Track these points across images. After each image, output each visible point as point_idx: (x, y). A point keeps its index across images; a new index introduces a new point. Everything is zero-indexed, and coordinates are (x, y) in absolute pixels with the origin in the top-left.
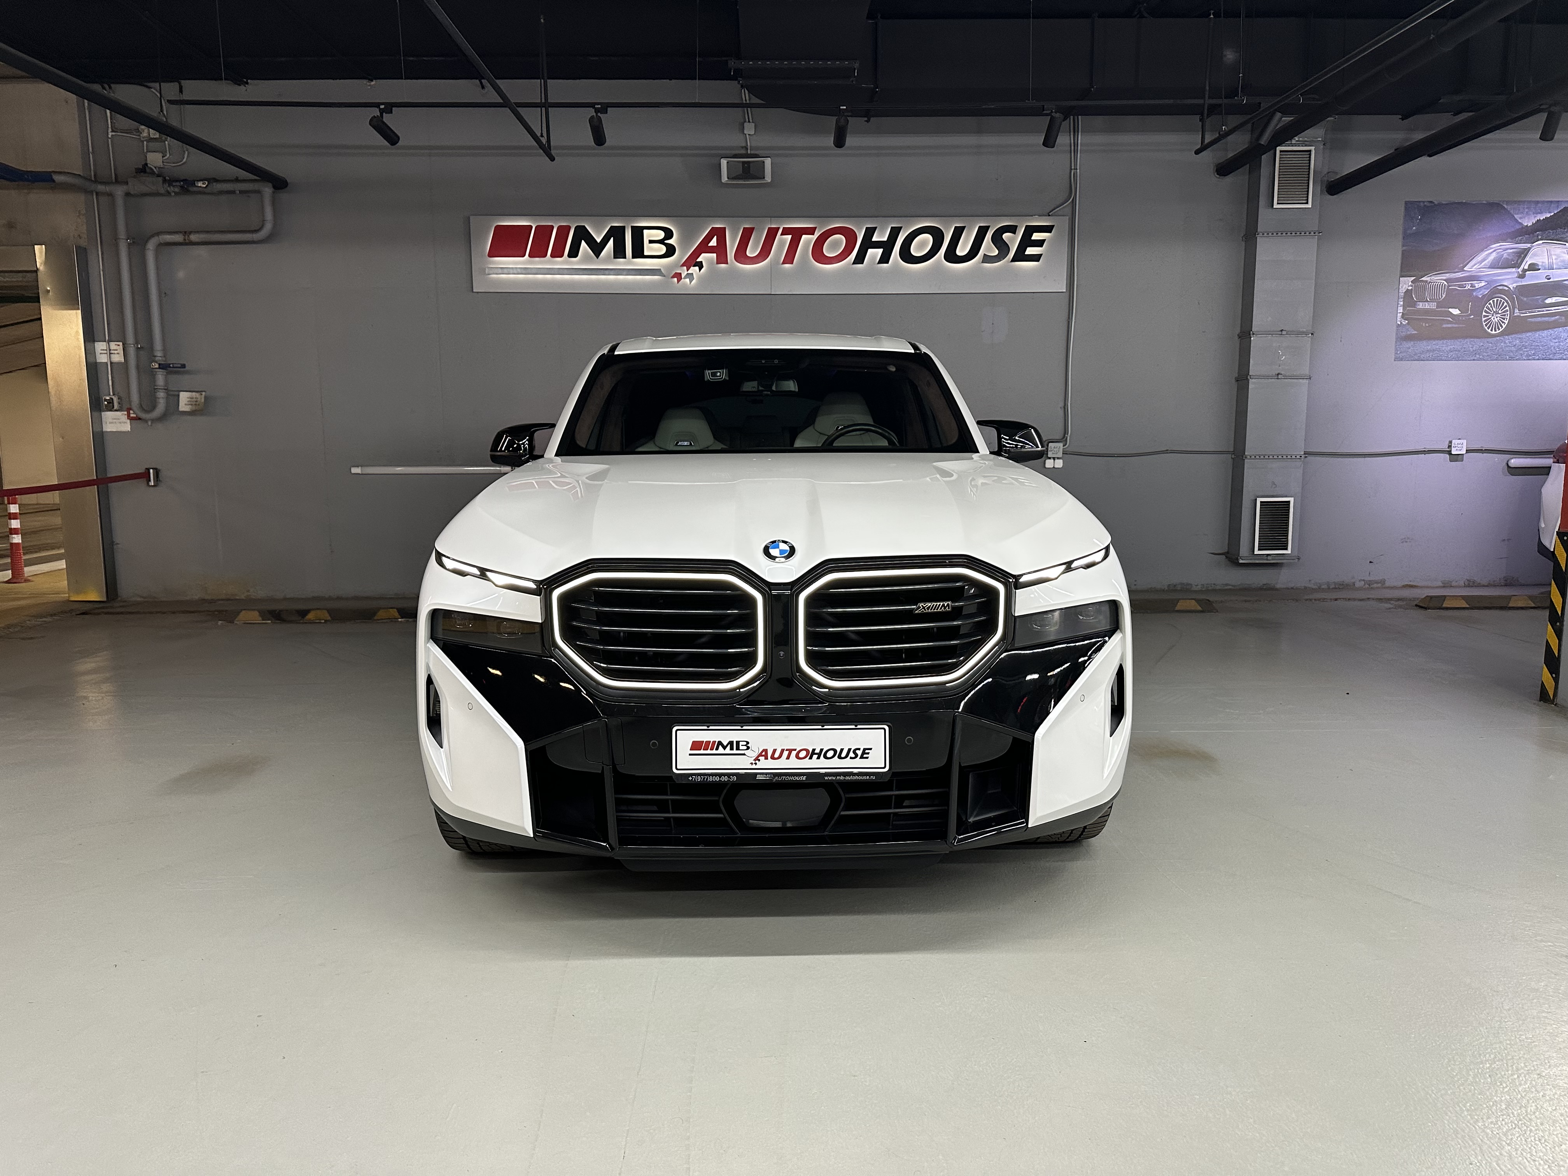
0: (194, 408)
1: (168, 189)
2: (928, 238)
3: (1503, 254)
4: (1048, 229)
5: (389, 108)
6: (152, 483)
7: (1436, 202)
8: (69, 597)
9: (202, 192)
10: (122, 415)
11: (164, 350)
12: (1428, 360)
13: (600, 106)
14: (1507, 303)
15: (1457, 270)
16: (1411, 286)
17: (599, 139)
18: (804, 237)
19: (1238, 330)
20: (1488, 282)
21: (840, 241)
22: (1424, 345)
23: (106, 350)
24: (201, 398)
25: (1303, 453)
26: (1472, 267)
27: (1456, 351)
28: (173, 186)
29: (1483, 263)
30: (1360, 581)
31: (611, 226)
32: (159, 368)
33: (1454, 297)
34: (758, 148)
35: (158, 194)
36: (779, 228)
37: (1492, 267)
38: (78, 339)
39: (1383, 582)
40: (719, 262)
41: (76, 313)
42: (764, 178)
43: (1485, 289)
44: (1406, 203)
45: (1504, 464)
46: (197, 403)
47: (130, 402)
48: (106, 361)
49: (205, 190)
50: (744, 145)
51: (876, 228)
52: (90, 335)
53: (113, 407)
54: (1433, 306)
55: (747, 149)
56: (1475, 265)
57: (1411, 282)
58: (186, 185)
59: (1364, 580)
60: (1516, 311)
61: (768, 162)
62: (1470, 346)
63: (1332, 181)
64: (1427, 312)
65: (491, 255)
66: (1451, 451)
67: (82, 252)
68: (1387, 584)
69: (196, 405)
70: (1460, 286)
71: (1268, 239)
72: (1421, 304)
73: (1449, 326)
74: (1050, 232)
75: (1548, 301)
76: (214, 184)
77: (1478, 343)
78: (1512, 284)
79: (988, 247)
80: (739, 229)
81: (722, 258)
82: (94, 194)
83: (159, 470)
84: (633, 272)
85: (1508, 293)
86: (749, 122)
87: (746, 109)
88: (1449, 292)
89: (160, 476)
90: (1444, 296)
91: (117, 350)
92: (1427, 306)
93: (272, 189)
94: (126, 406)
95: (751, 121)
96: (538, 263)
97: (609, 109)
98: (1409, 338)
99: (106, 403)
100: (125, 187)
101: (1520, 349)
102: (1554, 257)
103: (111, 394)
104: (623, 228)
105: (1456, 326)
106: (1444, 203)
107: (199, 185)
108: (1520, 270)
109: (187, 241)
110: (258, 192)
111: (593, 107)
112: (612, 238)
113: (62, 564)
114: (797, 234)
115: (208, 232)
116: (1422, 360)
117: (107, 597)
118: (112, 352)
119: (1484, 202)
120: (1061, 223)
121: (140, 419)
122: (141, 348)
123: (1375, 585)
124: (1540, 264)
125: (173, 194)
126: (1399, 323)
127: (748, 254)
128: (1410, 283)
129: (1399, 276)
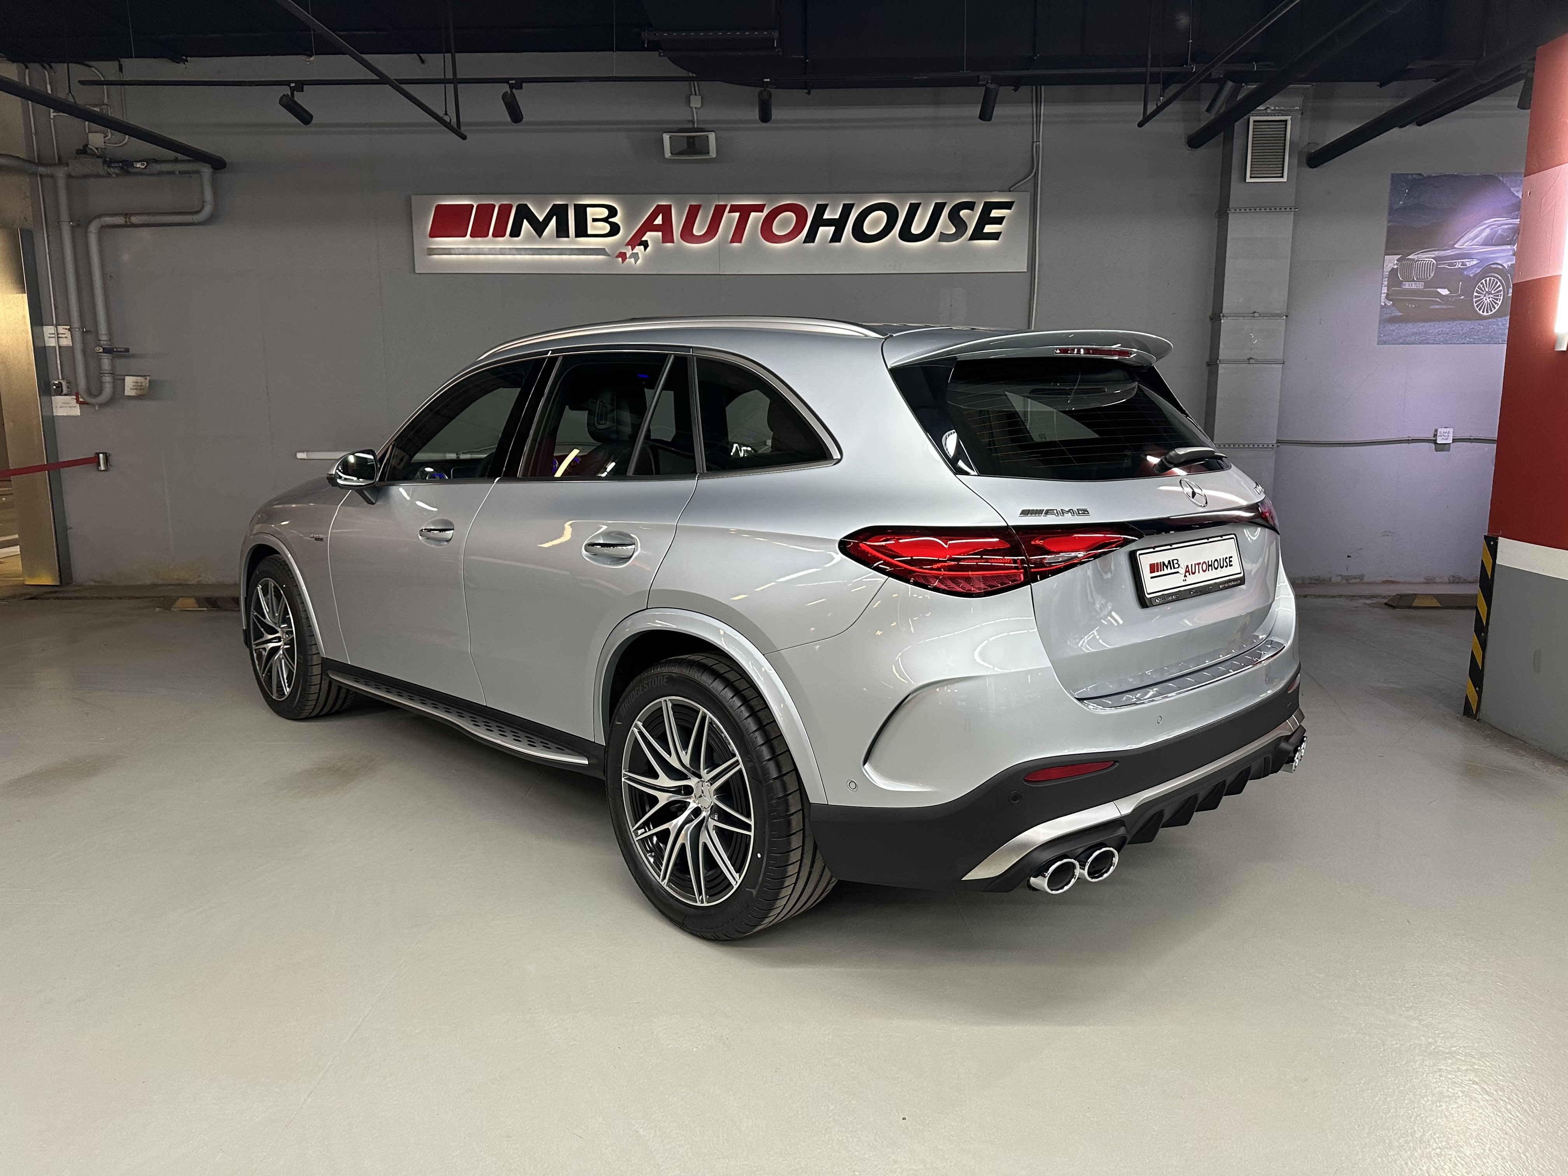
0: (139, 392)
1: (109, 170)
2: (882, 215)
3: (1498, 230)
4: (1007, 206)
5: (300, 85)
6: (102, 468)
7: (1425, 175)
8: (24, 581)
9: (140, 173)
10: (71, 399)
11: (110, 333)
12: (1416, 344)
13: (514, 82)
14: (1500, 281)
15: (1446, 248)
16: (1397, 264)
17: (516, 115)
18: (753, 214)
19: (1209, 313)
20: (1481, 261)
21: (791, 218)
22: (1410, 328)
23: (54, 334)
24: (146, 383)
25: (1275, 442)
26: (1464, 244)
27: (1444, 334)
28: (113, 167)
29: (1475, 240)
30: (1337, 576)
31: (554, 205)
32: (104, 352)
33: (1442, 277)
34: (705, 122)
35: (98, 176)
36: (726, 206)
37: (1486, 243)
38: (25, 323)
39: (1361, 577)
40: (664, 241)
41: (23, 297)
42: (709, 153)
43: (1476, 267)
44: (1393, 176)
46: (142, 388)
47: (77, 386)
48: (55, 345)
49: (145, 170)
50: (690, 118)
51: (827, 205)
52: (37, 319)
53: (62, 391)
54: (1420, 286)
55: (694, 123)
56: (1466, 242)
57: (1397, 260)
58: (125, 166)
59: (1341, 575)
61: (712, 136)
62: (1460, 328)
63: (1312, 153)
64: (1414, 292)
65: (432, 235)
66: (1436, 440)
67: (28, 236)
68: (1366, 579)
69: (141, 389)
70: (1450, 265)
71: (1238, 215)
72: (1407, 283)
73: (1438, 307)
74: (1010, 209)
76: (154, 164)
77: (1469, 325)
78: (1507, 262)
79: (944, 224)
80: (685, 207)
81: (668, 237)
82: (38, 176)
83: (110, 455)
84: (576, 252)
85: (1502, 271)
86: (696, 94)
87: (692, 82)
88: (1438, 271)
89: (110, 459)
90: (1432, 275)
91: (64, 334)
92: (1413, 286)
93: (211, 170)
94: (74, 391)
95: (698, 93)
96: (481, 243)
97: (524, 84)
98: (1393, 320)
99: (54, 387)
100: (66, 169)
103: (60, 378)
104: (566, 206)
106: (1434, 175)
107: (138, 166)
109: (129, 223)
110: (198, 172)
111: (508, 83)
112: (555, 218)
113: (17, 549)
114: (745, 212)
115: (149, 214)
116: (1407, 344)
117: (61, 582)
118: (60, 336)
119: (1478, 174)
120: (1021, 199)
121: (88, 404)
122: (87, 331)
123: (1353, 581)
125: (114, 175)
126: (1383, 304)
127: (695, 232)
128: (1395, 262)
129: (1383, 254)
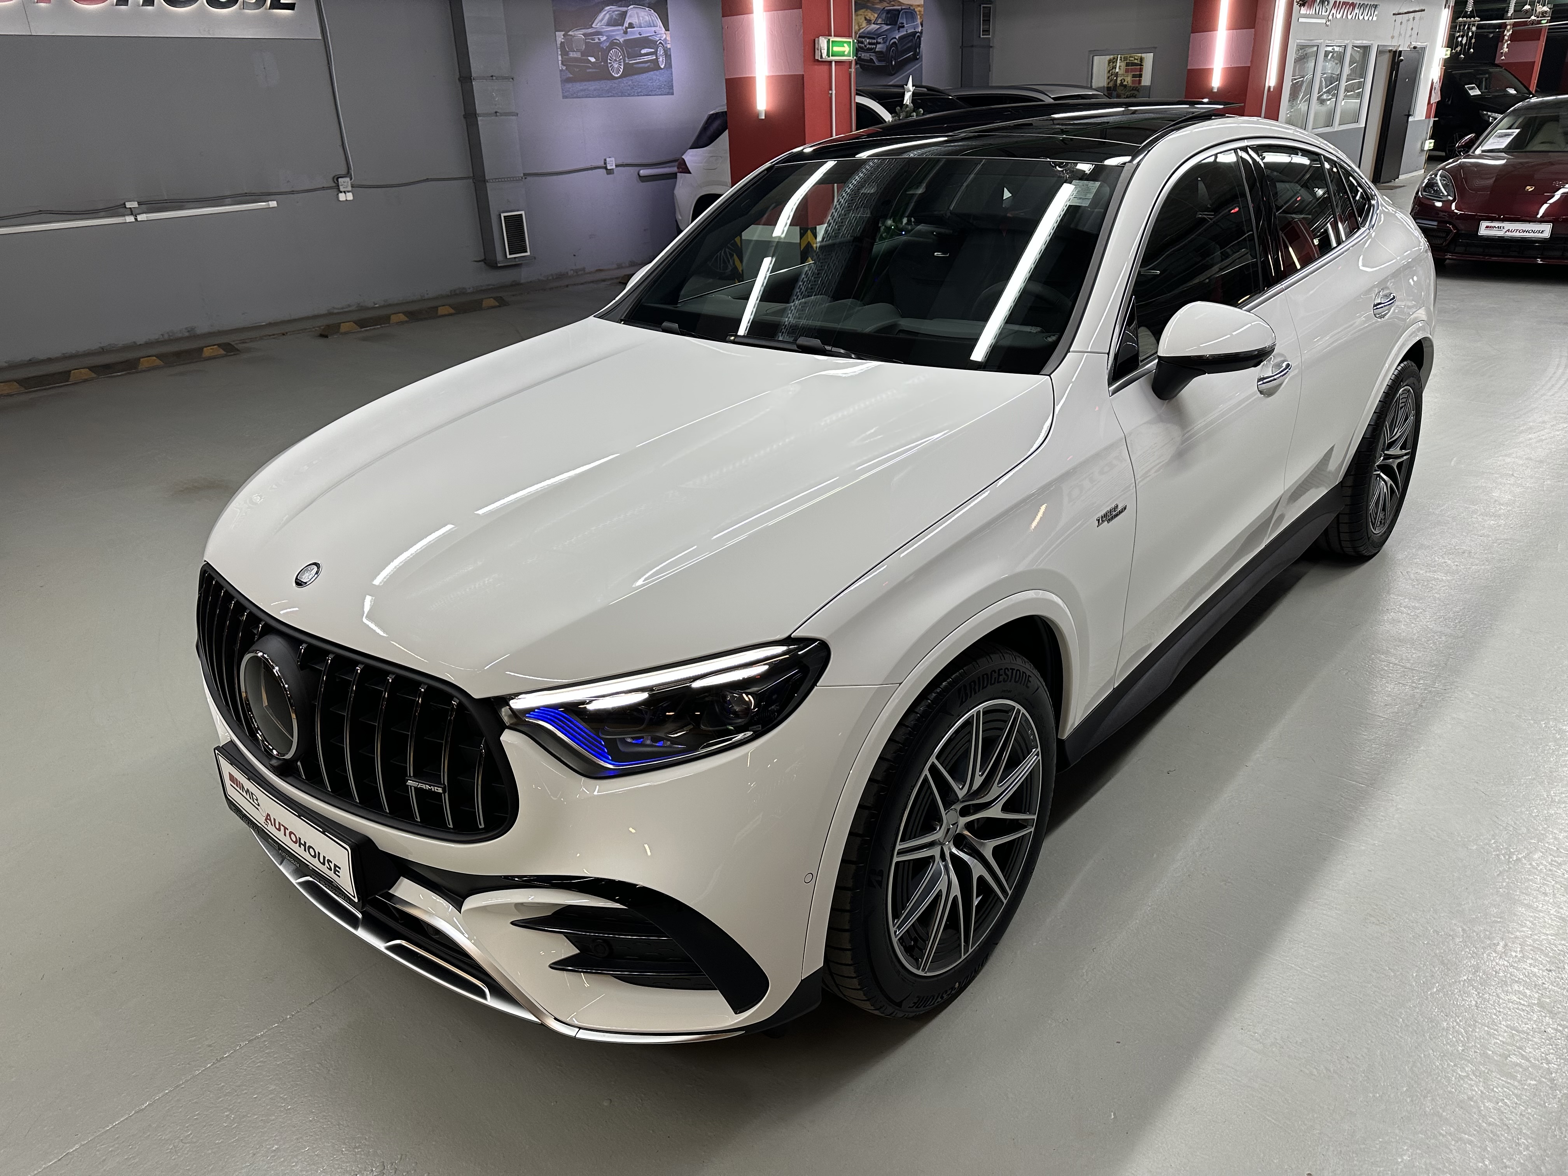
3: (613, 15)
12: (582, 97)
14: (621, 53)
15: (589, 27)
16: (563, 39)
19: (458, 76)
20: (607, 37)
22: (578, 86)
25: (522, 175)
26: (596, 25)
27: (596, 90)
29: (603, 22)
30: (570, 271)
33: (591, 48)
37: (609, 24)
39: (582, 268)
43: (606, 42)
45: (637, 174)
54: (577, 55)
56: (598, 23)
57: (563, 35)
59: (573, 270)
60: (626, 59)
62: (605, 86)
64: (575, 59)
66: (606, 167)
68: (584, 269)
70: (592, 39)
72: (571, 53)
73: (590, 70)
75: (643, 51)
77: (608, 84)
78: (621, 38)
85: (619, 45)
88: (587, 43)
90: (584, 47)
92: (575, 55)
98: (568, 80)
101: (633, 88)
102: (641, 19)
105: (594, 70)
108: (624, 28)
116: (579, 98)
123: (578, 271)
124: (634, 23)
126: (561, 69)
128: (562, 37)
129: (554, 31)
